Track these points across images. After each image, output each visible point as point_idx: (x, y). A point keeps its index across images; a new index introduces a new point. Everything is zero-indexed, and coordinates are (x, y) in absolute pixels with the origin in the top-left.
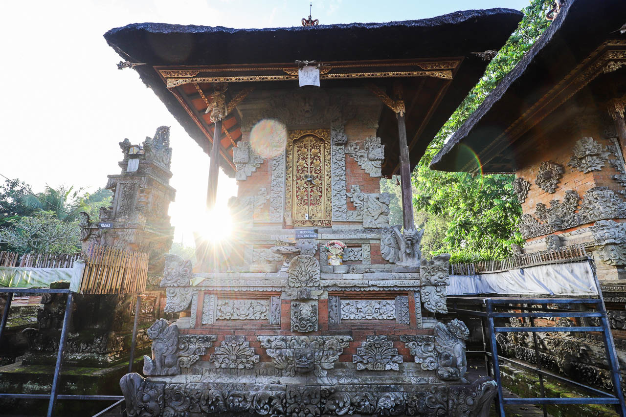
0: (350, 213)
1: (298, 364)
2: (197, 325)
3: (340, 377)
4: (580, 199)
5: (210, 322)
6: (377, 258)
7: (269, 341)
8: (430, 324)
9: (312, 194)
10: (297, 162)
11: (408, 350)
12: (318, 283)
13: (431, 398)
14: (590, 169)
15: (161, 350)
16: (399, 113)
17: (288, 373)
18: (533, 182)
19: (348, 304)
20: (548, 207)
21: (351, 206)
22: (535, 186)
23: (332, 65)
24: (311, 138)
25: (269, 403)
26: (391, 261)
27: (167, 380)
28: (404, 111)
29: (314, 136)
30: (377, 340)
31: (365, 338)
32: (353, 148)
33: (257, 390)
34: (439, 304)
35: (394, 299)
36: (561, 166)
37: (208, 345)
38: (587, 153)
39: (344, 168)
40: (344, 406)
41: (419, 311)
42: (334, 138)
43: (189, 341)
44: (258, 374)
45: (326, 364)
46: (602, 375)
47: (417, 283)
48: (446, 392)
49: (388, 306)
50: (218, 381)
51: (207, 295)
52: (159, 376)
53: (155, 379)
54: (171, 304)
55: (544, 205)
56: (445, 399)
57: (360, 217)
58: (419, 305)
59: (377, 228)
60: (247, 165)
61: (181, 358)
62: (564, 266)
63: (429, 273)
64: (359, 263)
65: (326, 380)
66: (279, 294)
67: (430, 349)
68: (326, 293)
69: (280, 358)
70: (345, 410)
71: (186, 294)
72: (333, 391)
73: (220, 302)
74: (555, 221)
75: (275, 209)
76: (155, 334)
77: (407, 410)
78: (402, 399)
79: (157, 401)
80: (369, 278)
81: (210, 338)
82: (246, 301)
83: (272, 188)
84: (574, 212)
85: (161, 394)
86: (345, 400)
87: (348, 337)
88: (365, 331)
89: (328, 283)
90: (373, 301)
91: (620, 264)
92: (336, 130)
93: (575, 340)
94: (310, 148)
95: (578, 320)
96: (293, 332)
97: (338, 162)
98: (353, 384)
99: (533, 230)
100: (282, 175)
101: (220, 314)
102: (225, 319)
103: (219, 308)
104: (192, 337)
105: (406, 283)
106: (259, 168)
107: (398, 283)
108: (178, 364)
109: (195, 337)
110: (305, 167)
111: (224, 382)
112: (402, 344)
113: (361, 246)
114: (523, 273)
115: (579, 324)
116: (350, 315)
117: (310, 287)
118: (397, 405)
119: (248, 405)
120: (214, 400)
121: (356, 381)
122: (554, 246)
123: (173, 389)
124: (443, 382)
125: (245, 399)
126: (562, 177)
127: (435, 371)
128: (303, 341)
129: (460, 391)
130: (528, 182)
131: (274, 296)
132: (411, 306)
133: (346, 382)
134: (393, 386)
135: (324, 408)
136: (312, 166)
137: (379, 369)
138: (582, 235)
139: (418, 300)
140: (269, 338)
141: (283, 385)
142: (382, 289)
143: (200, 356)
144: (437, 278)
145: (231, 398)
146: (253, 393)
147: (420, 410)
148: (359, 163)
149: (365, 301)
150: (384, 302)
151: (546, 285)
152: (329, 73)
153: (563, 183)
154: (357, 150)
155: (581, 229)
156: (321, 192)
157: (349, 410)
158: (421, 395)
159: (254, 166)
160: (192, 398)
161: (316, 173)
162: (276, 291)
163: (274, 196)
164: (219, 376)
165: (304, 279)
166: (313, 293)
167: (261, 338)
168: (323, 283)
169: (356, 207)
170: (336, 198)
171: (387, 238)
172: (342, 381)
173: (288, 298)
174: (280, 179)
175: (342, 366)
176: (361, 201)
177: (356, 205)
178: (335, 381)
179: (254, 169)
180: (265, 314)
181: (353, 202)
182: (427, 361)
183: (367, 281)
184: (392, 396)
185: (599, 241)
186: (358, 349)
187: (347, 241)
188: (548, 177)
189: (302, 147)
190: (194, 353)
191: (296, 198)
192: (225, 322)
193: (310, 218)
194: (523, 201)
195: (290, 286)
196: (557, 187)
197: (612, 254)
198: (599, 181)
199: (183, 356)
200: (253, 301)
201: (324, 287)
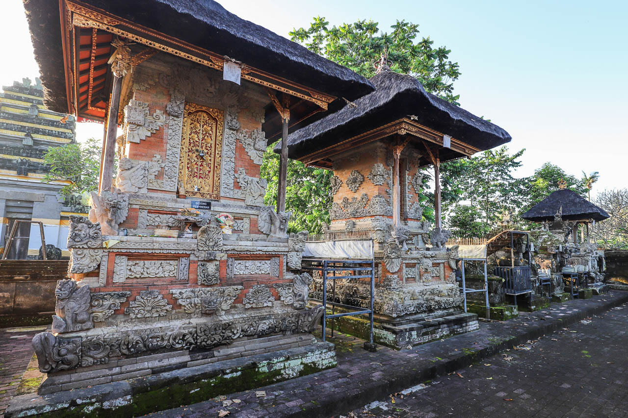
0: (236, 191)
1: (208, 307)
2: (108, 283)
3: (233, 314)
4: (369, 200)
5: (122, 280)
6: (254, 228)
7: (180, 293)
8: (290, 276)
9: (201, 168)
10: (190, 135)
11: (278, 293)
12: (221, 248)
13: (289, 320)
14: (377, 183)
15: (72, 308)
16: (286, 119)
17: (196, 315)
18: (345, 181)
19: (240, 263)
20: (350, 201)
21: (237, 185)
22: (345, 185)
23: (252, 69)
24: (205, 115)
25: (183, 339)
26: (264, 232)
27: (83, 334)
28: (289, 118)
29: (208, 114)
30: (259, 288)
31: (251, 287)
32: (243, 135)
33: (173, 330)
34: (297, 263)
35: (270, 260)
36: (363, 176)
37: (124, 300)
38: (379, 173)
39: (234, 151)
40: (237, 333)
41: (285, 268)
42: (229, 123)
43: (103, 298)
44: (170, 320)
45: (225, 306)
46: (362, 303)
47: (287, 249)
48: (298, 316)
49: (265, 265)
50: (136, 328)
51: (118, 257)
52: (72, 332)
53: (67, 336)
54: (78, 265)
55: (348, 199)
56: (296, 320)
57: (244, 196)
58: (285, 264)
59: (256, 206)
60: (141, 127)
61: (94, 314)
62: (359, 242)
63: (295, 243)
64: (240, 233)
65: (225, 317)
66: (188, 256)
67: (290, 291)
68: (226, 255)
69: (189, 305)
70: (238, 335)
71: (96, 255)
72: (231, 324)
73: (131, 263)
74: (353, 211)
75: (169, 178)
76: (65, 294)
77: (275, 329)
78: (273, 323)
79: (76, 353)
80: (257, 245)
81: (126, 294)
82: (156, 262)
83: (167, 157)
84: (364, 208)
85: (79, 346)
86: (238, 329)
87: (240, 287)
88: (252, 282)
89: (229, 248)
90: (256, 261)
91: (380, 241)
92: (231, 116)
93: (351, 284)
94: (202, 124)
95: (355, 272)
96: (201, 285)
97: (230, 145)
98: (243, 318)
99: (338, 215)
100: (178, 146)
101: (130, 273)
102: (136, 277)
103: (129, 268)
104: (106, 294)
105: (280, 249)
106: (154, 134)
107: (276, 249)
108: (91, 319)
109: (110, 294)
110: (197, 142)
111: (141, 329)
112: (274, 289)
113: (243, 219)
114: (334, 244)
115: (355, 275)
116: (240, 272)
117: (215, 250)
118: (270, 327)
119: (165, 343)
120: (134, 344)
121: (245, 316)
122: (349, 227)
123: (91, 341)
124: (296, 311)
125: (163, 339)
126: (362, 183)
127: (292, 305)
128: (208, 291)
129: (305, 314)
130: (341, 181)
131: (183, 257)
132: (280, 265)
133: (239, 317)
134: (268, 316)
135: (224, 336)
136: (203, 142)
137: (260, 306)
138: (366, 223)
139: (285, 260)
140: (180, 290)
141: (194, 325)
142: (264, 253)
143: (114, 310)
144: (299, 247)
145: (150, 339)
146: (170, 333)
147: (283, 328)
148: (246, 150)
149: (250, 261)
150: (263, 262)
151: (347, 252)
152: (247, 74)
153: (362, 188)
154: (245, 138)
155: (366, 219)
156: (210, 168)
157: (241, 334)
158: (284, 319)
159: (149, 131)
160: (113, 345)
161: (207, 149)
162: (186, 253)
163: (169, 165)
164: (135, 325)
165: (211, 244)
166: (217, 255)
167: (174, 291)
168: (225, 248)
169: (241, 186)
170: (226, 177)
171: (264, 215)
172: (236, 317)
173: (196, 259)
174: (175, 150)
175: (235, 307)
176: (245, 182)
177: (241, 185)
178: (231, 317)
179: (149, 134)
180: (174, 272)
181: (239, 182)
182: (288, 299)
183: (256, 247)
184: (267, 322)
185: (374, 228)
186: (247, 294)
187: (234, 215)
188: (354, 181)
189: (195, 121)
190: (109, 308)
191: (187, 170)
192: (135, 281)
193: (199, 190)
194: (335, 193)
195: (199, 250)
196: (358, 189)
197: (378, 236)
198: (380, 192)
199: (96, 312)
200: (163, 262)
201: (226, 251)
